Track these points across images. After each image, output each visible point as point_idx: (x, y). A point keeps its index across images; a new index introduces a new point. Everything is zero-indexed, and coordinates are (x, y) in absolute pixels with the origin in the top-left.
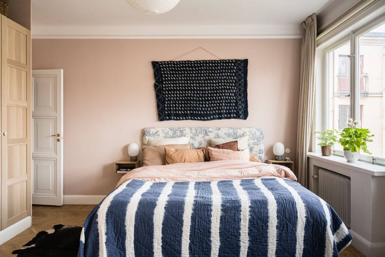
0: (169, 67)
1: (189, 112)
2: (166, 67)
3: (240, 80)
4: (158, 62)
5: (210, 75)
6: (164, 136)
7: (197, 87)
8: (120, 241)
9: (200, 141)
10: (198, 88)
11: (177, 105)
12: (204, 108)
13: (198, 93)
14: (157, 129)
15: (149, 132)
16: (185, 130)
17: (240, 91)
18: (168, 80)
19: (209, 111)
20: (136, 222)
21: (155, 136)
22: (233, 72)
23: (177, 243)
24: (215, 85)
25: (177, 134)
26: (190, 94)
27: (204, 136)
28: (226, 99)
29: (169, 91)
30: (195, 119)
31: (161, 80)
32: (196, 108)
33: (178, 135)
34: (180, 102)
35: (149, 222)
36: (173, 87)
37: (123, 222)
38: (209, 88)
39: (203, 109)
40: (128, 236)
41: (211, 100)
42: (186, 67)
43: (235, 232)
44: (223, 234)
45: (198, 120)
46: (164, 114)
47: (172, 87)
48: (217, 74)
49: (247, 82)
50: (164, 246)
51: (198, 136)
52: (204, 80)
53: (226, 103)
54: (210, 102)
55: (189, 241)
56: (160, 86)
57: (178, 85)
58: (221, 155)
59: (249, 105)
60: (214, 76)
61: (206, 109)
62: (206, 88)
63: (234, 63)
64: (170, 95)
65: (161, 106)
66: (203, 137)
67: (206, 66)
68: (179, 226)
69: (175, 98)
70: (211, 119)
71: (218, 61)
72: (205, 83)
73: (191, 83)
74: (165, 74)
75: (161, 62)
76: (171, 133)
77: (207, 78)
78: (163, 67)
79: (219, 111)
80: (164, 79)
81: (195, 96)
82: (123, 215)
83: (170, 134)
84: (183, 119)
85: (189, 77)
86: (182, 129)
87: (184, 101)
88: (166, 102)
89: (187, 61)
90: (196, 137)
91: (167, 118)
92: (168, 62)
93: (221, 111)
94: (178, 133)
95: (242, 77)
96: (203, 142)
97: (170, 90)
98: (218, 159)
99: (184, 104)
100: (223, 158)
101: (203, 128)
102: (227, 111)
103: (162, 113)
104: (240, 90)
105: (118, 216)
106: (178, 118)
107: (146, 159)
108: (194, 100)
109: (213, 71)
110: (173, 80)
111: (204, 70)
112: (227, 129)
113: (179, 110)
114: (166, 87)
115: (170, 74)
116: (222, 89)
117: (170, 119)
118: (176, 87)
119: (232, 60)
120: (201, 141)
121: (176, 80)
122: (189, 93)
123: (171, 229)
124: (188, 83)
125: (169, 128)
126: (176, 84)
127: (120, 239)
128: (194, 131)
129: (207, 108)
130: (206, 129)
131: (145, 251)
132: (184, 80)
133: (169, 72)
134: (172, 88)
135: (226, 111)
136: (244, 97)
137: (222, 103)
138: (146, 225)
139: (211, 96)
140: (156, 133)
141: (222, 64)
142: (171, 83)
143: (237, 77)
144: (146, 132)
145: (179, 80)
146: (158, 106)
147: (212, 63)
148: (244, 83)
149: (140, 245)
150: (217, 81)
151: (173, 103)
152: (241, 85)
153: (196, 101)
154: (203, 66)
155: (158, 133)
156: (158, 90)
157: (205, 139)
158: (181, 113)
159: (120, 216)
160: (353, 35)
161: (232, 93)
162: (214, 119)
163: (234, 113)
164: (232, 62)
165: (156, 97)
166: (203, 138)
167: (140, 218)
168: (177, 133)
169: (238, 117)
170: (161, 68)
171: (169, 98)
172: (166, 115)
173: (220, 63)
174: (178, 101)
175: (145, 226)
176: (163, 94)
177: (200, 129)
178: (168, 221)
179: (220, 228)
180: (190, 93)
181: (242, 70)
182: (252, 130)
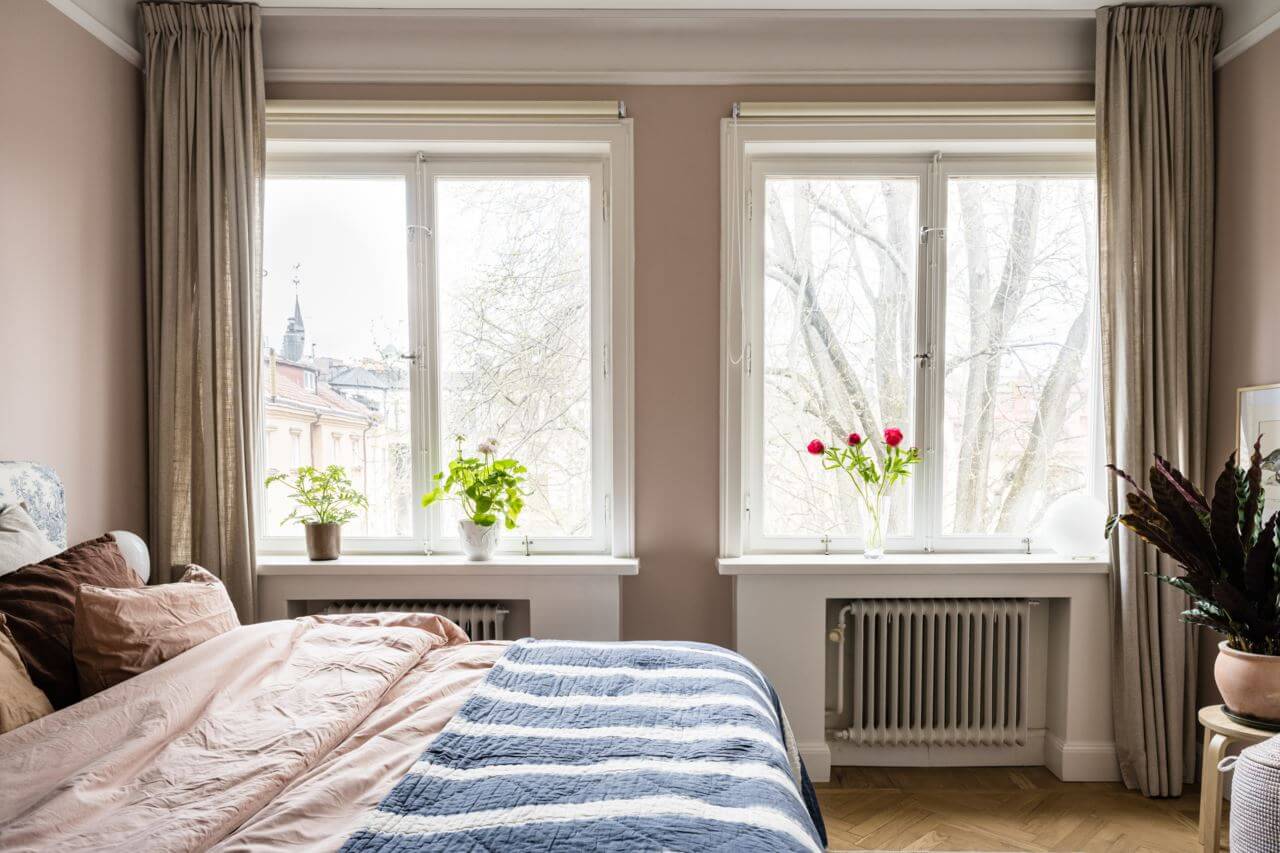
160: (423, 167)
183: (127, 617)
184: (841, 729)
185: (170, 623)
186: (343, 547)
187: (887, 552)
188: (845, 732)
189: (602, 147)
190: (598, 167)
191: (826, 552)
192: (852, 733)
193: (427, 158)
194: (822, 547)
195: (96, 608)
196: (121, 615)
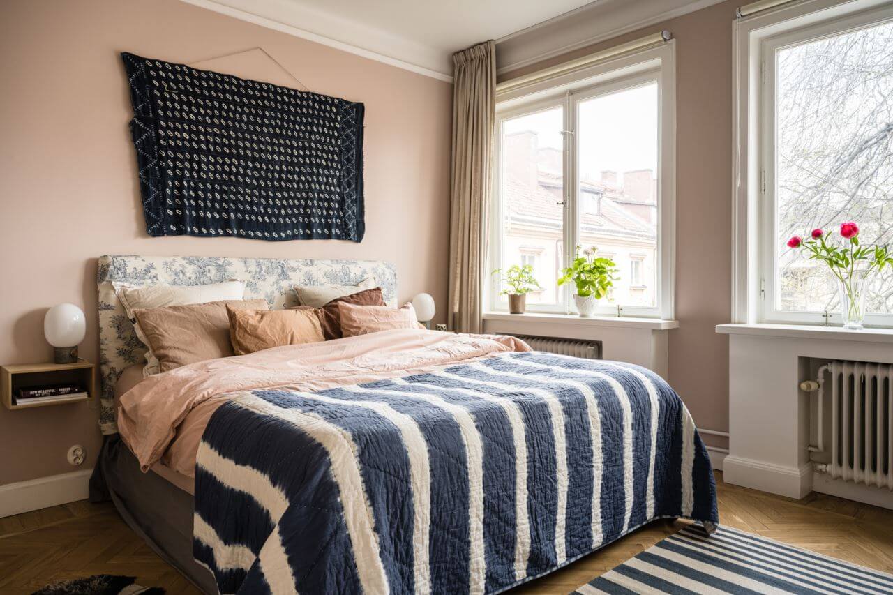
0: (176, 81)
1: (232, 216)
2: (167, 80)
3: (348, 150)
4: (143, 60)
5: (285, 125)
6: (170, 280)
7: (253, 150)
8: (402, 539)
9: (269, 294)
10: (257, 155)
11: (200, 193)
12: (273, 208)
13: (254, 168)
14: (149, 260)
15: (122, 269)
16: (230, 264)
17: (348, 174)
18: (174, 119)
19: (284, 218)
20: (433, 475)
21: (142, 281)
22: (335, 128)
23: (509, 503)
24: (295, 152)
25: (208, 275)
26: (237, 167)
27: (278, 280)
28: (320, 191)
29: (176, 149)
30: (248, 237)
31: (151, 115)
32: (251, 206)
33: (213, 278)
34: (209, 186)
35: (459, 470)
36: (190, 140)
37: (407, 485)
38: (282, 158)
39: (270, 211)
40: (419, 519)
41: (288, 190)
42: (224, 91)
43: (587, 451)
44: (571, 462)
45: (256, 238)
46: (162, 216)
47: (185, 139)
48: (300, 124)
49: (363, 157)
50: (488, 520)
51: (264, 280)
52: (271, 136)
53: (319, 199)
54: (286, 194)
55: (527, 492)
56: (151, 133)
57: (202, 138)
58: (373, 319)
59: (366, 210)
60: (294, 129)
61: (276, 211)
62: (276, 157)
63: (336, 106)
64: (182, 162)
65: (154, 192)
66: (277, 282)
67: (276, 101)
68: (510, 464)
69: (195, 174)
70: (288, 238)
71: (302, 93)
72: (272, 144)
73: (237, 139)
74: (164, 99)
75: (153, 61)
76: (190, 271)
77: (278, 131)
78: (159, 78)
79: (306, 220)
80: (160, 112)
81: (247, 175)
82: (403, 465)
83: (188, 275)
84: (217, 235)
85: (234, 120)
86: (222, 260)
87: (221, 186)
88: (170, 183)
89: (228, 76)
90: (260, 283)
91: (173, 228)
92: (173, 65)
93: (309, 218)
94: (213, 272)
95: (352, 142)
96: (277, 294)
97: (182, 149)
98: (368, 330)
99: (221, 192)
100: (380, 326)
101: (274, 260)
102: (323, 221)
103: (157, 213)
104: (349, 172)
105: (392, 471)
106: (205, 231)
107: (166, 343)
108: (245, 185)
109: (291, 117)
110: (190, 122)
111: (271, 109)
112: (329, 262)
113: (206, 209)
114: (167, 138)
115: (181, 102)
116: (311, 166)
117: (181, 232)
118: (199, 142)
119: (332, 99)
120: (273, 292)
121: (197, 123)
122: (232, 164)
123: (498, 473)
124: (229, 137)
125: (184, 258)
126: (198, 133)
127: (402, 532)
128: (253, 267)
129: (279, 209)
130: (282, 261)
131: (453, 546)
132: (220, 127)
133: (179, 95)
134: (186, 142)
135: (320, 220)
136: (356, 188)
137: (312, 200)
138: (454, 477)
139: (288, 180)
140: (147, 271)
141: (310, 102)
142: (184, 130)
143: (343, 142)
144: (111, 268)
145: (205, 124)
146: (144, 191)
147: (289, 96)
148: (356, 155)
149: (442, 534)
150: (300, 144)
151: (189, 188)
152: (352, 161)
153: (252, 187)
154: (269, 99)
155: (153, 272)
156: (142, 142)
157: (281, 288)
158: (213, 217)
159: (397, 470)
160: (571, 97)
161: (333, 177)
162: (294, 237)
163: (337, 226)
164: (333, 104)
165: (139, 161)
166: (275, 286)
167: (440, 465)
168: (209, 271)
169: (345, 236)
170: (153, 78)
171: (178, 171)
172: (167, 221)
173: (307, 100)
174: (204, 182)
175: (452, 480)
176: (161, 158)
177: (267, 263)
178: (492, 457)
179: (567, 449)
180: (234, 165)
181: (352, 126)
182: (378, 266)
183: (354, 316)
184: (822, 464)
185: (373, 321)
186: (527, 308)
187: (866, 326)
188: (824, 466)
189: (657, 62)
190: (660, 73)
191: (826, 325)
192: (829, 468)
193: (572, 92)
194: (823, 320)
195: (344, 311)
196: (352, 314)
